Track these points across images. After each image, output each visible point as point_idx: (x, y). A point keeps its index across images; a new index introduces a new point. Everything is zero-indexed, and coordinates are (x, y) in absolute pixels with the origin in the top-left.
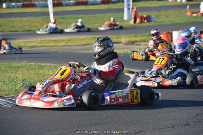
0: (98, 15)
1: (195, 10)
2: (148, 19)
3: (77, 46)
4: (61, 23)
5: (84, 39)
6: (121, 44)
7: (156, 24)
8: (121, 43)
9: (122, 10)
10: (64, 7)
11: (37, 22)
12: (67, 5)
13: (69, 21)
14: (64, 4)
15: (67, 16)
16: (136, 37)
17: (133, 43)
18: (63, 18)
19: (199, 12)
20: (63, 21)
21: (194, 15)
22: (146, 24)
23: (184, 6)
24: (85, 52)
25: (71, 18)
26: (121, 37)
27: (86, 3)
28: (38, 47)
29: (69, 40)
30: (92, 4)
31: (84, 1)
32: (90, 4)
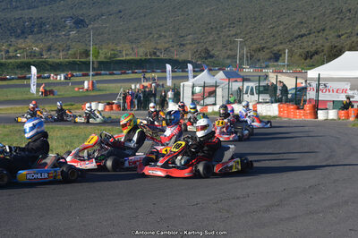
1: (81, 86)
2: (52, 92)
9: (29, 86)
19: (84, 88)
21: (80, 90)
22: (51, 97)
23: (60, 83)
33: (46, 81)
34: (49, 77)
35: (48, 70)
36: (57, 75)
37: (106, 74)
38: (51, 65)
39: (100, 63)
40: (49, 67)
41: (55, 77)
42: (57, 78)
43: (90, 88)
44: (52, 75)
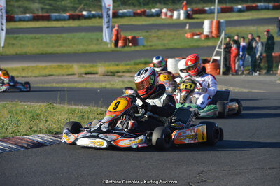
0: (64, 35)
1: (197, 31)
3: (36, 77)
4: (13, 44)
5: (45, 68)
6: (96, 76)
7: (145, 48)
8: (97, 73)
10: (17, 23)
12: (21, 20)
13: (23, 43)
14: (17, 19)
15: (21, 35)
16: (117, 65)
17: (113, 74)
18: (16, 38)
19: (202, 33)
20: (14, 42)
21: (195, 37)
22: (131, 48)
24: (46, 85)
25: (27, 38)
26: (97, 66)
27: (48, 18)
29: (24, 69)
30: (57, 20)
31: (45, 14)
32: (54, 18)
41: (169, 14)
42: (172, 16)
43: (214, 34)
44: (164, 10)
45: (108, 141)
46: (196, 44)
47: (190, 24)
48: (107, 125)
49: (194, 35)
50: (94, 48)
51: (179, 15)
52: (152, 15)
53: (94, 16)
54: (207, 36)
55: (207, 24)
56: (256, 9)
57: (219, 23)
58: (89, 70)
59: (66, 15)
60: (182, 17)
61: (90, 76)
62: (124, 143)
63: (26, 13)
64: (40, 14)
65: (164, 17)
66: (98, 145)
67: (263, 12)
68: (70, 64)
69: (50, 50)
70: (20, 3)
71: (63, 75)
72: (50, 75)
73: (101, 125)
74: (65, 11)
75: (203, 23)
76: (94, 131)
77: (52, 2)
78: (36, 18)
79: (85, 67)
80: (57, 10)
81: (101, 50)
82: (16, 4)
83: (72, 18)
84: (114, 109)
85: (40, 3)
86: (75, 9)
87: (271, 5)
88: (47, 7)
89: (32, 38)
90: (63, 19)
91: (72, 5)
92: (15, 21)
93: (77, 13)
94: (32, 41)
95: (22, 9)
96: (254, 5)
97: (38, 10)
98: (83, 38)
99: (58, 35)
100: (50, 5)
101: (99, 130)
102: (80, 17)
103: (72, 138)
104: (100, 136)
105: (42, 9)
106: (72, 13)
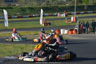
0: (27, 22)
5: (22, 33)
7: (52, 26)
10: (13, 19)
11: (1, 26)
12: (14, 18)
13: (15, 25)
14: (13, 18)
15: (14, 23)
18: (12, 24)
20: (12, 25)
21: (69, 22)
22: (49, 26)
25: (16, 24)
28: (2, 36)
30: (25, 18)
31: (21, 16)
32: (24, 17)
33: (55, 17)
34: (57, 15)
35: (57, 11)
36: (61, 14)
37: (91, 13)
38: (60, 9)
39: (89, 6)
40: (58, 10)
41: (60, 15)
42: (61, 16)
43: (74, 21)
44: (59, 14)
45: (34, 59)
46: (69, 24)
47: (67, 18)
48: (34, 53)
49: (68, 21)
50: (37, 26)
51: (63, 15)
52: (55, 16)
53: (37, 16)
54: (72, 22)
55: (72, 18)
56: (87, 13)
57: (76, 18)
58: (36, 33)
59: (28, 16)
60: (64, 16)
61: (36, 35)
62: (40, 59)
63: (15, 16)
64: (20, 16)
65: (58, 16)
66: (30, 60)
67: (90, 14)
68: (30, 32)
69: (23, 27)
70: (13, 13)
71: (28, 35)
72: (24, 35)
73: (32, 53)
74: (27, 15)
75: (71, 18)
76: (30, 56)
77: (23, 12)
78: (19, 17)
79: (35, 32)
80: (25, 15)
81: (39, 27)
82: (12, 13)
83: (30, 17)
84: (37, 48)
85: (20, 13)
86: (31, 14)
87: (92, 12)
88: (22, 14)
89: (17, 24)
90: (27, 17)
91: (29, 13)
92: (12, 18)
93: (31, 15)
94: (17, 25)
95: (14, 15)
96: (87, 12)
97: (19, 15)
98: (33, 23)
99: (26, 22)
100: (23, 13)
101: (31, 55)
102: (32, 17)
103: (22, 58)
104: (31, 57)
105: (20, 14)
106: (30, 15)
